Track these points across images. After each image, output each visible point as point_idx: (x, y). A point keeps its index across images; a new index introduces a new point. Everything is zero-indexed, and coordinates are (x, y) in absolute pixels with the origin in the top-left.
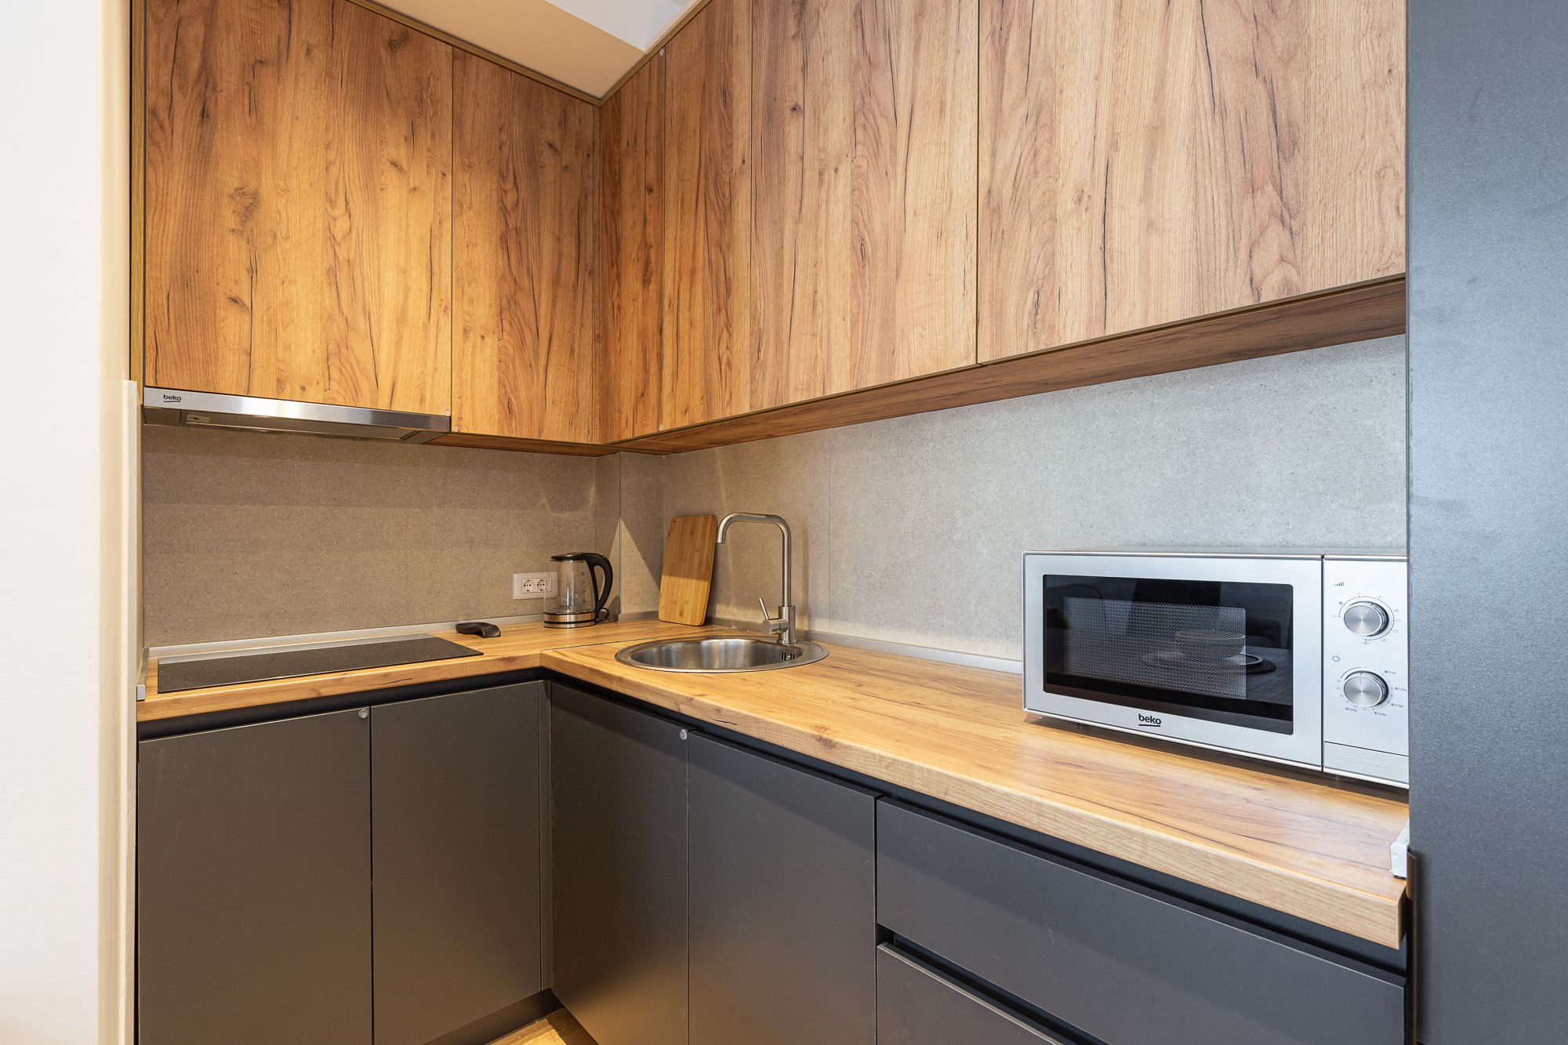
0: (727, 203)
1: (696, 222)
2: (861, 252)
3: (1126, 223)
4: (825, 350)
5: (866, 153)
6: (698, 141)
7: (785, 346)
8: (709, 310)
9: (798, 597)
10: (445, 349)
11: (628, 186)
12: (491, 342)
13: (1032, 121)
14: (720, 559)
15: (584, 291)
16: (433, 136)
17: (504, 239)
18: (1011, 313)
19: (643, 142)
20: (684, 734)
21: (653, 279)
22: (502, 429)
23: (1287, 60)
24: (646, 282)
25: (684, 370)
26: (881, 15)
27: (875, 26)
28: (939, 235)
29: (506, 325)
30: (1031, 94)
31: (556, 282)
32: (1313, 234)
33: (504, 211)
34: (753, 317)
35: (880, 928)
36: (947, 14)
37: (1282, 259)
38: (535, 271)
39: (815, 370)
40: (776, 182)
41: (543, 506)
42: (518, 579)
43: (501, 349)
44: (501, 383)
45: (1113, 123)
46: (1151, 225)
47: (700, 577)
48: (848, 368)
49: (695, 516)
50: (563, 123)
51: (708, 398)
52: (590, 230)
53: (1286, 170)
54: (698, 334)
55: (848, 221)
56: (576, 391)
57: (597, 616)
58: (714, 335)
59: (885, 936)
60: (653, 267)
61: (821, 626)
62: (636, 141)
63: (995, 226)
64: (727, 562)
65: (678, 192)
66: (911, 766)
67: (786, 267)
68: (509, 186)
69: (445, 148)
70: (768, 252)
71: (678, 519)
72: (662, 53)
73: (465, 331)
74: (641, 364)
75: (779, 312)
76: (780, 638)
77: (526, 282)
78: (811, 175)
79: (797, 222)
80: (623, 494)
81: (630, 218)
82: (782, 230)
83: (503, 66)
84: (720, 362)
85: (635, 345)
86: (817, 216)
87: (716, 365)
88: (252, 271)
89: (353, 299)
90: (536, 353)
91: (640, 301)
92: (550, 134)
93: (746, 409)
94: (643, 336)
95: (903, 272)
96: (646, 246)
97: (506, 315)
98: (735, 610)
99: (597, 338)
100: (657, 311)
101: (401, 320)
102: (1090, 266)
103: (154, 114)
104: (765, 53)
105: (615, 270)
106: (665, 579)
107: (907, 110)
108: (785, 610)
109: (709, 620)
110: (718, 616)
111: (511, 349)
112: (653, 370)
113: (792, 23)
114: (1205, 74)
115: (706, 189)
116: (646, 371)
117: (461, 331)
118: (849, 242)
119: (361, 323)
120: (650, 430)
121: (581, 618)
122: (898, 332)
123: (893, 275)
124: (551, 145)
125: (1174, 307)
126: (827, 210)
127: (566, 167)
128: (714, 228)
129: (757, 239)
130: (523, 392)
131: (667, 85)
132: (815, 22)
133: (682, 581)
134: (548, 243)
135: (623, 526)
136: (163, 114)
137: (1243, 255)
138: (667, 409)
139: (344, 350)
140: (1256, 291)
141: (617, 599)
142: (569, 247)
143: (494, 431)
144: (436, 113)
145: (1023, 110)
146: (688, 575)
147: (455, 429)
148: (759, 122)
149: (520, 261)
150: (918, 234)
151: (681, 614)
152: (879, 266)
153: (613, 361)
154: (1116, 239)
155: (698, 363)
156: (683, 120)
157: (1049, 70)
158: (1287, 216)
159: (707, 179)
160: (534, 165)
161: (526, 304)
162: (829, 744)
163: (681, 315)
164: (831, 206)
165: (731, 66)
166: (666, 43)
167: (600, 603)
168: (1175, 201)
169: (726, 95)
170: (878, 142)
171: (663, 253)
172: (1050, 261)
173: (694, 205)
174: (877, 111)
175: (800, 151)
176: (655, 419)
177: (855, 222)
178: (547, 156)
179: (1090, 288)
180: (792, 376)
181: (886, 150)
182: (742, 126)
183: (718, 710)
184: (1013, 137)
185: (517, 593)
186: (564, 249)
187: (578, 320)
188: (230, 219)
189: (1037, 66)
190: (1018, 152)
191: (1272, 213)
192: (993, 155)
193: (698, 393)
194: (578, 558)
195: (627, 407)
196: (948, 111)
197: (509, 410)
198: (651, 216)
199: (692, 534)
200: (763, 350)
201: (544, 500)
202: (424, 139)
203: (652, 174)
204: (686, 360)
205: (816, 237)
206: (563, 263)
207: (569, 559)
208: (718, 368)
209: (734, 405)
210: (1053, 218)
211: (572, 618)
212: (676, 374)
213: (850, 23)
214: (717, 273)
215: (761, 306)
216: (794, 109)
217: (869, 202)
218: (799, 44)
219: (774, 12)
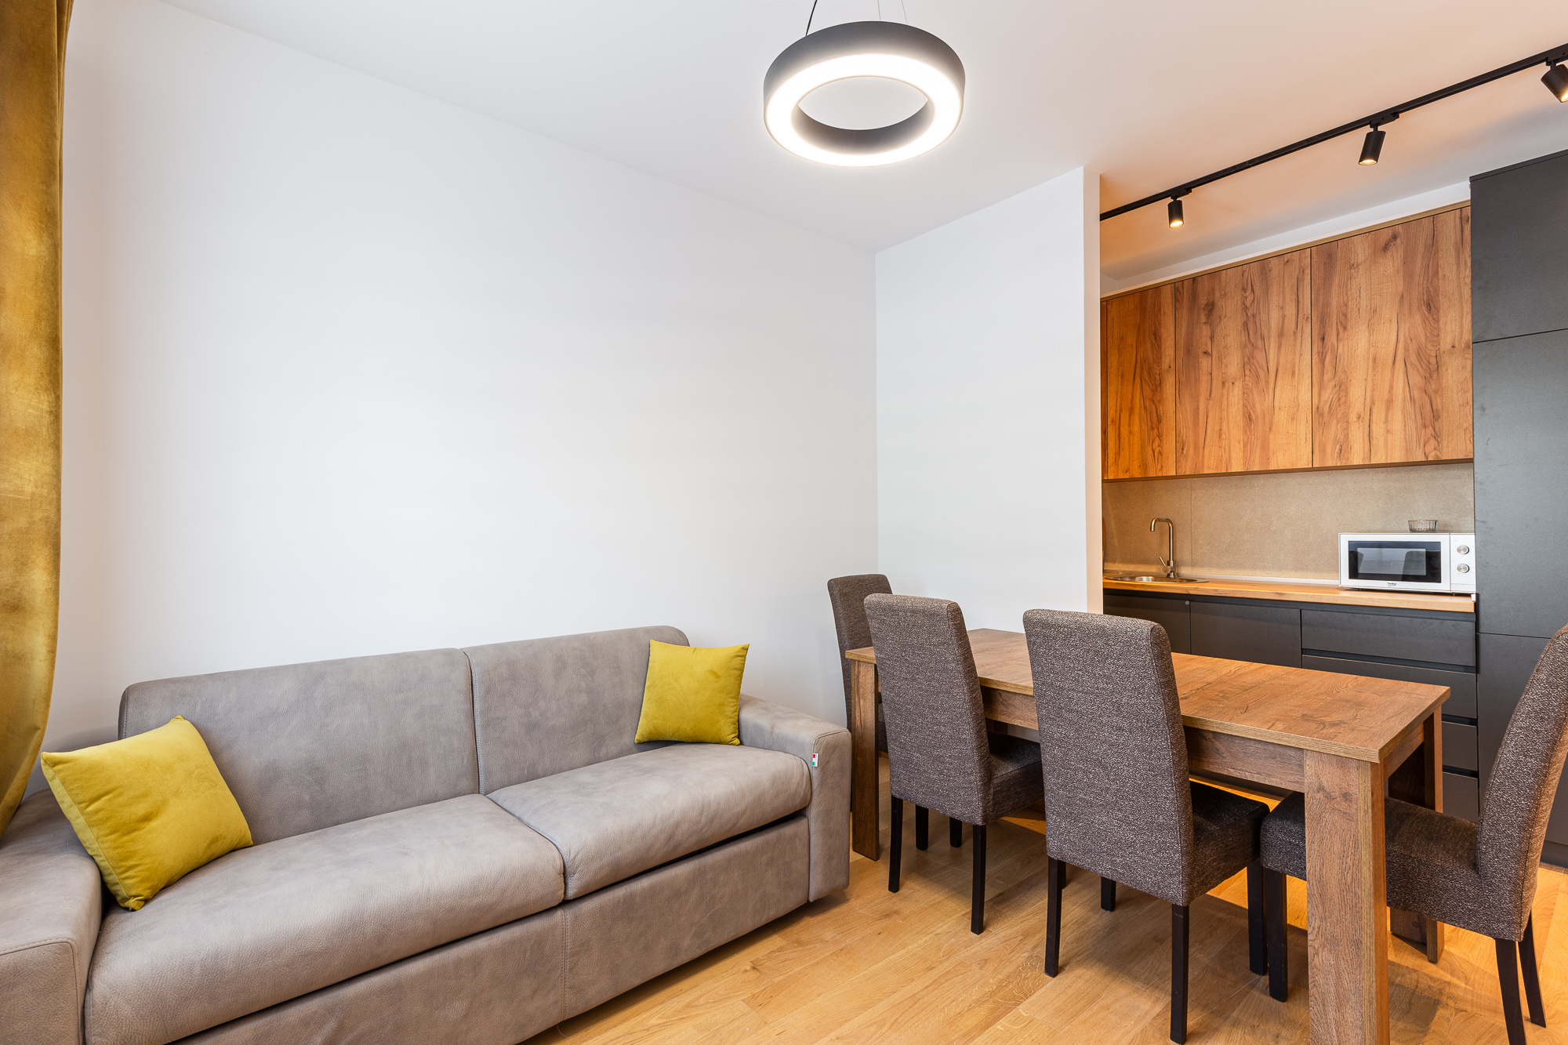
0: (1158, 383)
1: (1133, 387)
2: (1249, 419)
3: (1378, 429)
4: (1227, 454)
5: (1251, 380)
6: (1135, 351)
7: (1201, 450)
8: (1145, 427)
13: (1337, 388)
18: (1329, 451)
23: (1436, 392)
25: (1125, 453)
26: (1259, 330)
27: (1256, 332)
28: (1292, 419)
30: (1337, 378)
32: (1445, 443)
34: (1178, 435)
36: (1295, 339)
37: (1435, 449)
39: (1221, 461)
40: (1193, 380)
45: (1372, 396)
46: (1388, 431)
48: (1242, 462)
51: (1144, 465)
53: (1436, 423)
54: (1136, 439)
55: (1241, 405)
58: (1149, 439)
63: (1321, 420)
65: (1118, 371)
67: (1201, 417)
70: (1188, 409)
75: (1196, 435)
78: (1217, 383)
79: (1208, 400)
82: (1198, 401)
84: (1154, 452)
86: (1221, 399)
87: (1150, 452)
93: (1173, 474)
95: (1274, 428)
98: (1120, 565)
102: (1364, 440)
104: (1184, 324)
107: (1274, 370)
108: (1172, 562)
113: (1203, 318)
114: (1408, 389)
115: (1141, 374)
118: (1241, 413)
122: (1271, 452)
123: (1268, 430)
125: (1398, 458)
126: (1228, 399)
128: (1148, 392)
129: (1181, 402)
131: (1109, 319)
132: (1218, 320)
137: (1422, 445)
140: (1427, 457)
145: (1333, 383)
148: (1181, 353)
150: (1281, 417)
152: (1260, 425)
154: (1374, 434)
155: (1136, 449)
157: (1345, 372)
158: (1436, 436)
159: (1142, 369)
162: (1281, 594)
163: (1122, 427)
164: (1230, 397)
165: (1159, 323)
168: (1397, 425)
169: (1157, 336)
170: (1258, 377)
172: (1347, 436)
173: (1132, 379)
174: (1257, 366)
175: (1210, 371)
177: (1245, 406)
179: (1364, 448)
180: (1205, 462)
181: (1262, 383)
182: (1168, 351)
183: (1215, 590)
184: (1329, 391)
189: (1340, 370)
190: (1331, 397)
191: (1431, 435)
192: (1320, 395)
196: (1296, 375)
200: (1185, 449)
204: (1126, 448)
205: (1221, 408)
208: (1152, 454)
209: (1164, 471)
210: (1348, 422)
212: (1118, 453)
213: (1240, 327)
214: (1151, 413)
215: (1183, 431)
216: (1205, 353)
217: (1253, 400)
218: (1208, 327)
219: (1191, 309)
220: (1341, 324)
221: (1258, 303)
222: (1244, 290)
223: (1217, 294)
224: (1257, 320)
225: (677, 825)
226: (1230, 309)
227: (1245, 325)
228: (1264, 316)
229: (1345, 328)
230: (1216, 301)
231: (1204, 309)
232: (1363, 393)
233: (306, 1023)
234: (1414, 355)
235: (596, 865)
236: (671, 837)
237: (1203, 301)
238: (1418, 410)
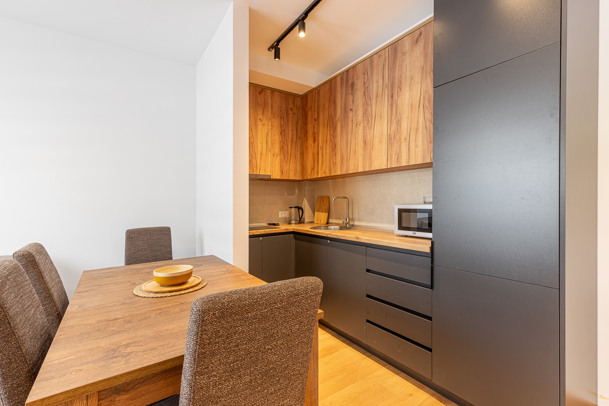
0: (335, 127)
1: (327, 130)
2: (365, 143)
3: (412, 145)
4: (357, 162)
5: (366, 122)
6: (328, 111)
7: (349, 160)
8: (331, 150)
9: (351, 216)
10: (269, 160)
11: (309, 118)
12: (279, 157)
13: (397, 123)
14: (330, 208)
15: (298, 143)
16: (267, 111)
17: (281, 133)
18: (393, 159)
19: (313, 108)
20: (329, 241)
21: (316, 141)
22: (281, 177)
24: (314, 142)
25: (324, 164)
26: (369, 95)
27: (368, 96)
28: (380, 142)
29: (282, 153)
30: (397, 118)
31: (292, 141)
33: (281, 126)
34: (341, 153)
35: (367, 269)
36: (382, 98)
38: (288, 139)
39: (355, 166)
40: (346, 124)
41: (286, 195)
42: (280, 213)
43: (281, 159)
44: (281, 167)
45: (410, 127)
46: (416, 146)
47: (325, 212)
48: (362, 167)
49: (324, 197)
50: (293, 103)
51: (330, 171)
52: (299, 128)
54: (328, 155)
55: (362, 136)
56: (296, 167)
57: (300, 222)
58: (332, 156)
59: (368, 271)
60: (316, 138)
61: (356, 223)
62: (311, 108)
63: (391, 142)
64: (333, 208)
65: (323, 122)
66: (372, 240)
67: (349, 143)
68: (282, 120)
69: (269, 114)
70: (345, 139)
71: (319, 198)
72: (319, 88)
73: (274, 155)
74: (313, 161)
75: (347, 153)
76: (346, 226)
77: (286, 142)
78: (354, 125)
79: (351, 134)
80: (306, 191)
81: (310, 127)
82: (348, 135)
83: (281, 92)
85: (311, 156)
86: (356, 134)
87: (332, 163)
90: (288, 159)
91: (313, 146)
92: (291, 106)
93: (340, 174)
94: (313, 155)
95: (374, 148)
96: (314, 134)
97: (282, 151)
99: (301, 154)
100: (317, 149)
101: (261, 154)
102: (407, 152)
104: (344, 95)
105: (306, 138)
106: (316, 213)
107: (374, 116)
108: (348, 219)
109: (328, 223)
110: (330, 222)
112: (316, 163)
113: (350, 91)
114: (424, 121)
115: (330, 123)
116: (314, 163)
118: (362, 140)
119: (254, 156)
120: (315, 177)
121: (296, 222)
122: (372, 160)
123: (372, 148)
124: (291, 109)
125: (420, 161)
126: (358, 133)
127: (294, 113)
128: (332, 132)
129: (342, 136)
130: (285, 168)
131: (320, 96)
132: (355, 92)
133: (320, 213)
134: (290, 132)
135: (306, 200)
137: (429, 153)
138: (320, 172)
139: (251, 162)
141: (304, 218)
142: (295, 133)
143: (279, 178)
144: (268, 106)
145: (395, 121)
146: (322, 212)
147: (271, 178)
148: (343, 110)
149: (284, 138)
150: (376, 141)
151: (321, 221)
152: (369, 146)
153: (305, 159)
154: (411, 148)
155: (328, 162)
156: (324, 106)
157: (400, 114)
159: (330, 120)
160: (287, 114)
161: (285, 147)
162: (358, 238)
163: (323, 151)
165: (336, 96)
166: (320, 86)
167: (300, 219)
168: (420, 143)
169: (335, 103)
170: (368, 121)
171: (319, 136)
172: (400, 150)
173: (327, 126)
174: (368, 114)
175: (352, 119)
176: (317, 175)
177: (364, 136)
178: (290, 112)
179: (407, 156)
180: (350, 167)
181: (370, 122)
182: (339, 110)
183: (336, 235)
184: (394, 125)
185: (280, 216)
186: (294, 133)
187: (297, 150)
189: (398, 113)
190: (395, 128)
192: (390, 128)
193: (328, 169)
194: (295, 207)
195: (309, 171)
196: (382, 118)
197: (282, 173)
198: (316, 126)
199: (323, 201)
200: (343, 161)
201: (286, 193)
202: (266, 113)
203: (316, 116)
204: (325, 161)
205: (356, 138)
206: (293, 137)
207: (293, 208)
209: (337, 173)
210: (401, 142)
211: (294, 222)
212: (322, 164)
213: (363, 94)
214: (333, 142)
215: (343, 151)
216: (351, 110)
217: (367, 133)
218: (352, 96)
219: (346, 87)
220: (399, 87)
221: (369, 80)
222: (364, 74)
223: (355, 78)
224: (369, 90)
226: (359, 84)
227: (364, 93)
228: (371, 87)
229: (400, 89)
230: (355, 82)
231: (351, 86)
232: (407, 126)
234: (427, 101)
237: (350, 83)
238: (428, 133)
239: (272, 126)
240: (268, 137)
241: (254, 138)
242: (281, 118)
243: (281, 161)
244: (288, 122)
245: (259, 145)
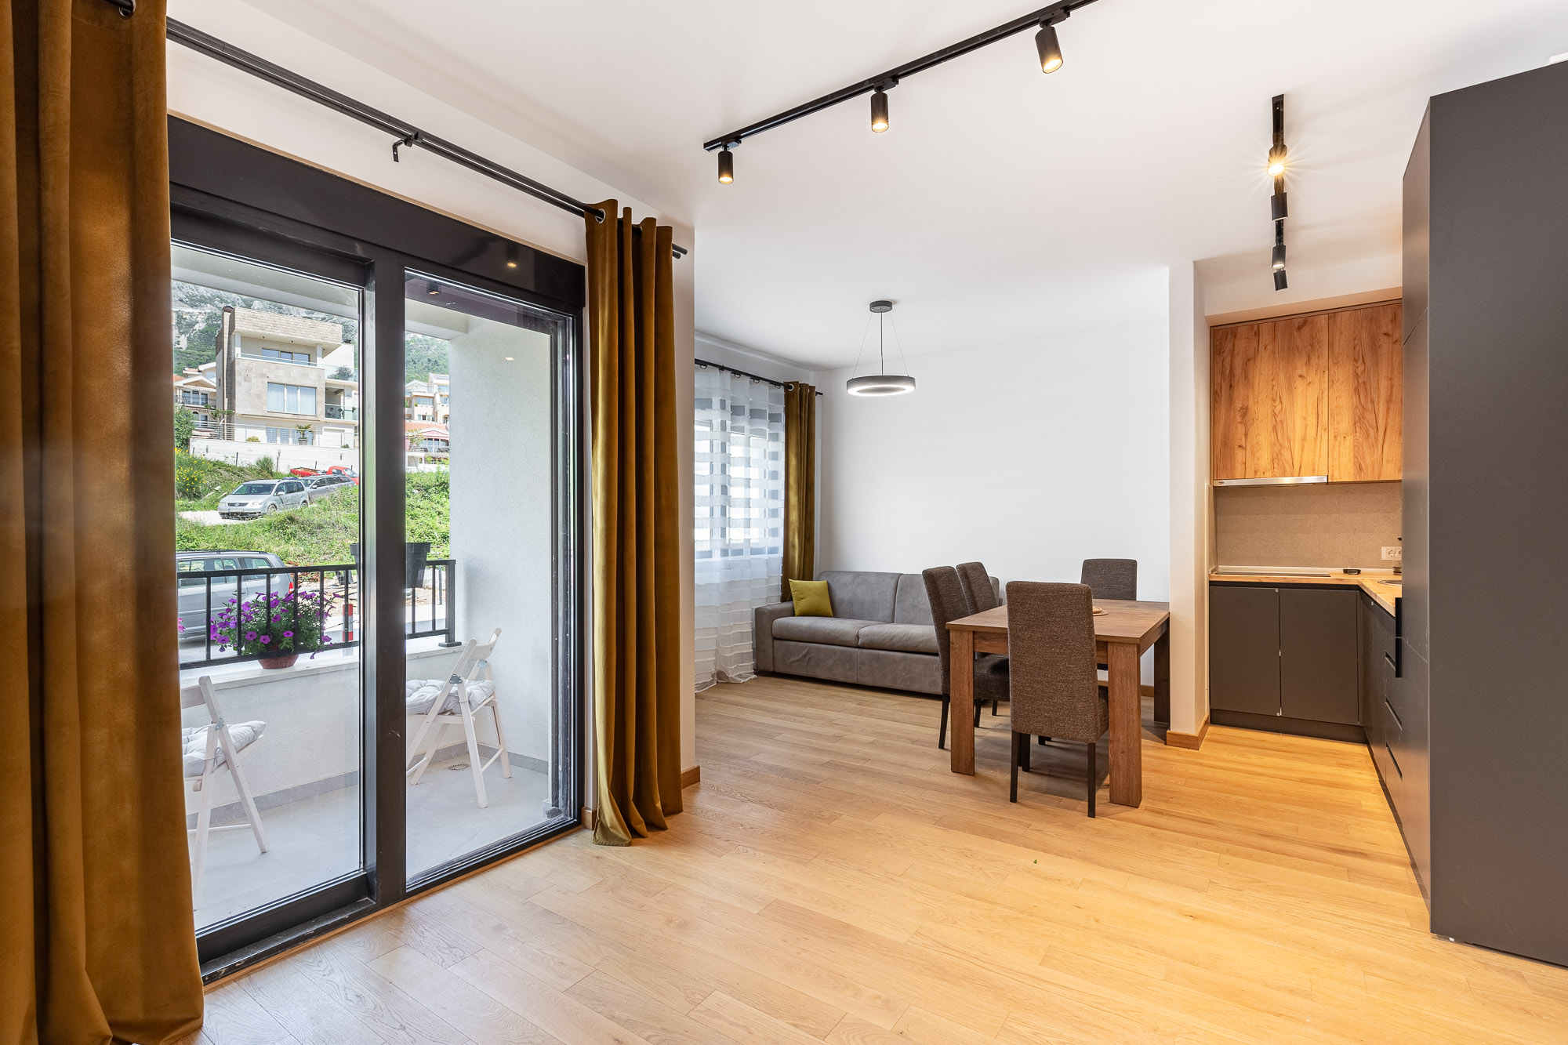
10: (1325, 445)
12: (1350, 438)
16: (1319, 357)
17: (1357, 390)
22: (1356, 478)
29: (1358, 429)
31: (1389, 400)
33: (1357, 376)
38: (1376, 399)
42: (1384, 550)
43: (1355, 441)
44: (1355, 457)
50: (1392, 320)
68: (1359, 363)
69: (1324, 361)
73: (1335, 436)
77: (1370, 406)
83: (1357, 309)
88: (1246, 435)
89: (1283, 435)
90: (1376, 438)
97: (1358, 424)
101: (1304, 439)
103: (1216, 392)
111: (1360, 439)
117: (1333, 437)
119: (1287, 444)
124: (1385, 335)
127: (1396, 341)
130: (1368, 459)
134: (1384, 383)
136: (1219, 392)
139: (1279, 457)
142: (1398, 381)
143: (1352, 480)
144: (1320, 347)
147: (1330, 481)
149: (1366, 397)
161: (1370, 417)
178: (1385, 343)
185: (1384, 556)
186: (1395, 382)
188: (1239, 419)
197: (1359, 468)
202: (1314, 360)
206: (1394, 391)
225: (894, 636)
233: (802, 647)
235: (866, 639)
236: (891, 639)
239: (1331, 383)
240: (1320, 406)
241: (1285, 413)
242: (1356, 361)
243: (1357, 447)
244: (1376, 363)
245: (1299, 423)
